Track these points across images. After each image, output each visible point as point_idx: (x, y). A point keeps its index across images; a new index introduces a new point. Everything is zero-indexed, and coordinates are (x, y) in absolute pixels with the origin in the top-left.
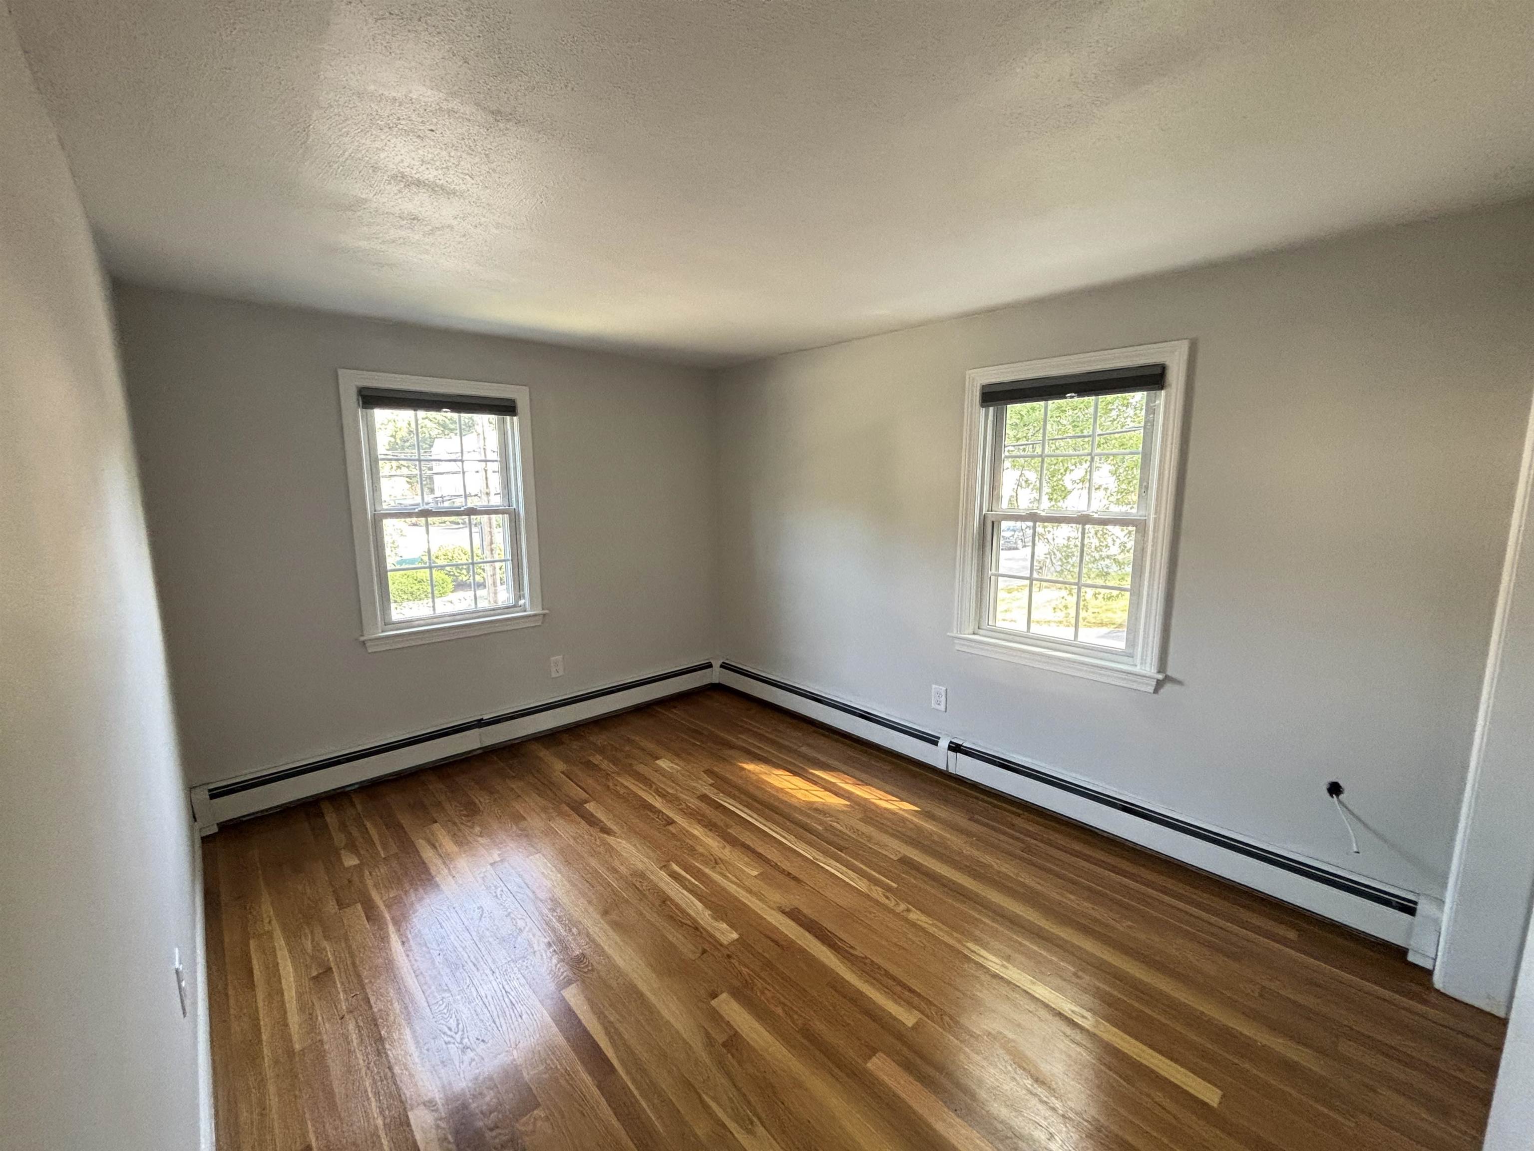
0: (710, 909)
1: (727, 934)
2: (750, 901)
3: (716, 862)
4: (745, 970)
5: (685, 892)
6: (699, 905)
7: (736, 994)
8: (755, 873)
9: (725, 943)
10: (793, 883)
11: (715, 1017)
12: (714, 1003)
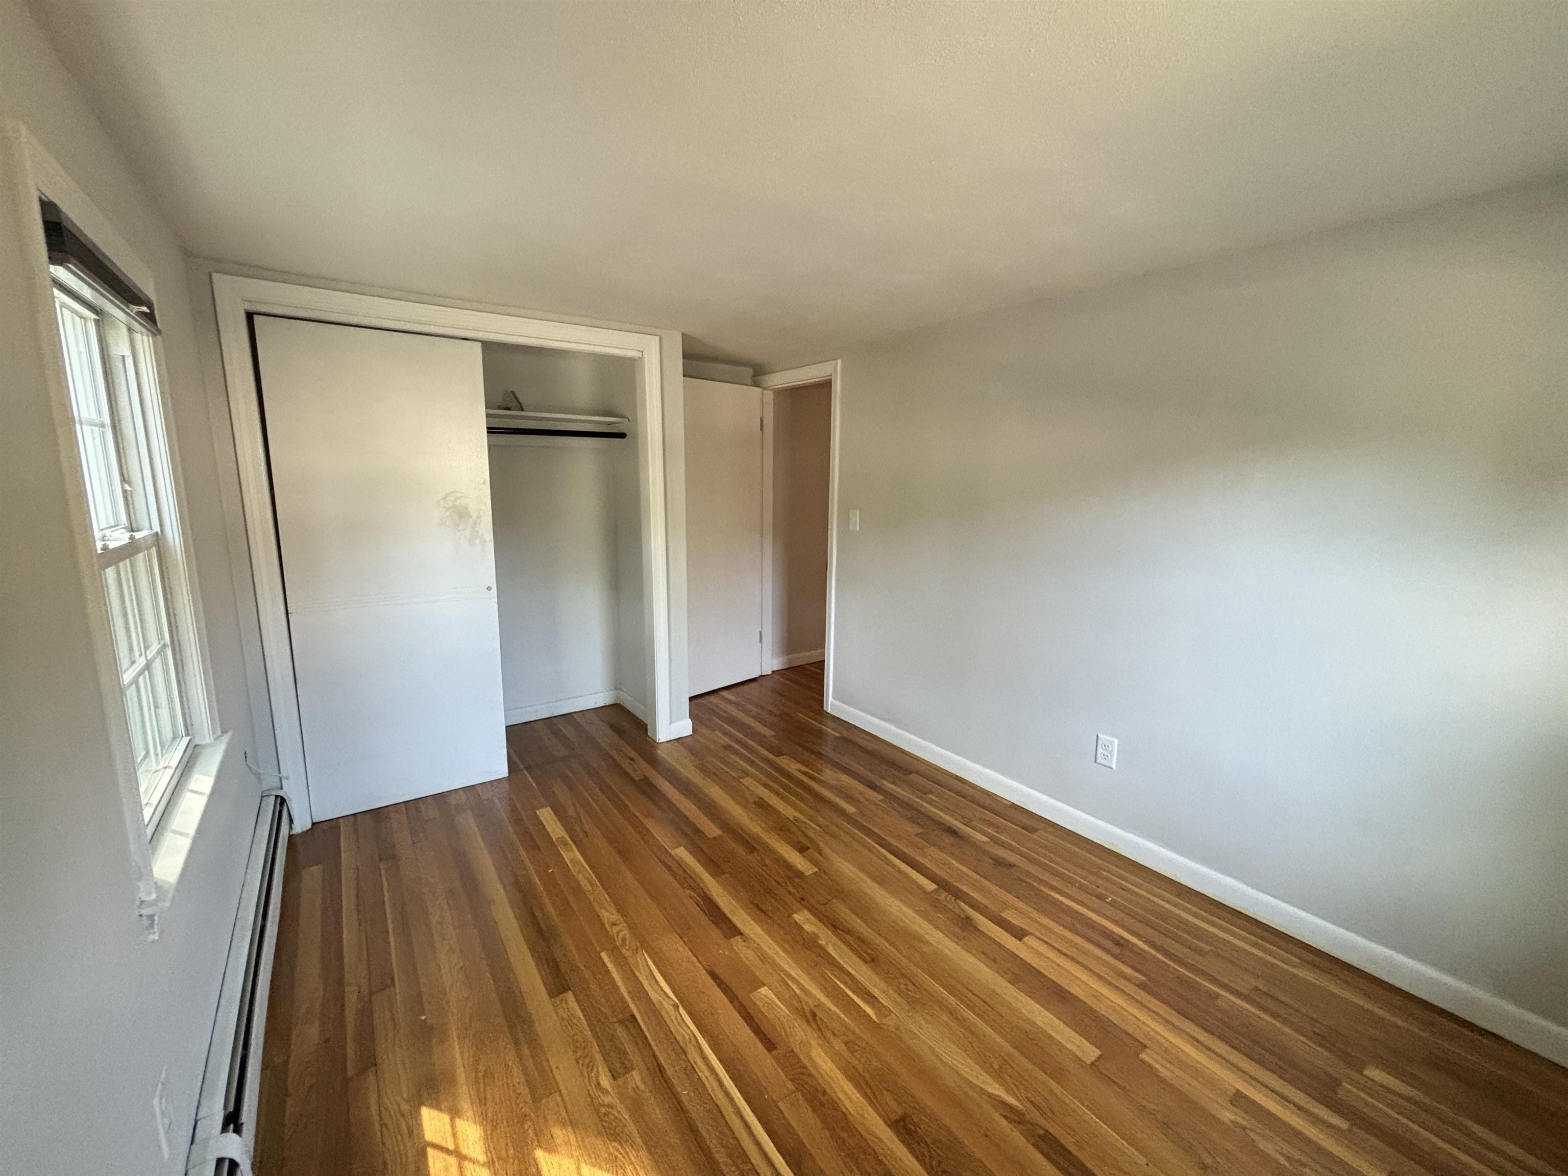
0: (820, 947)
1: (802, 917)
2: (777, 953)
3: (811, 1017)
4: (791, 889)
5: (853, 972)
6: (830, 949)
7: (800, 874)
8: (764, 991)
9: (806, 912)
10: (720, 971)
11: (815, 863)
12: (816, 870)
